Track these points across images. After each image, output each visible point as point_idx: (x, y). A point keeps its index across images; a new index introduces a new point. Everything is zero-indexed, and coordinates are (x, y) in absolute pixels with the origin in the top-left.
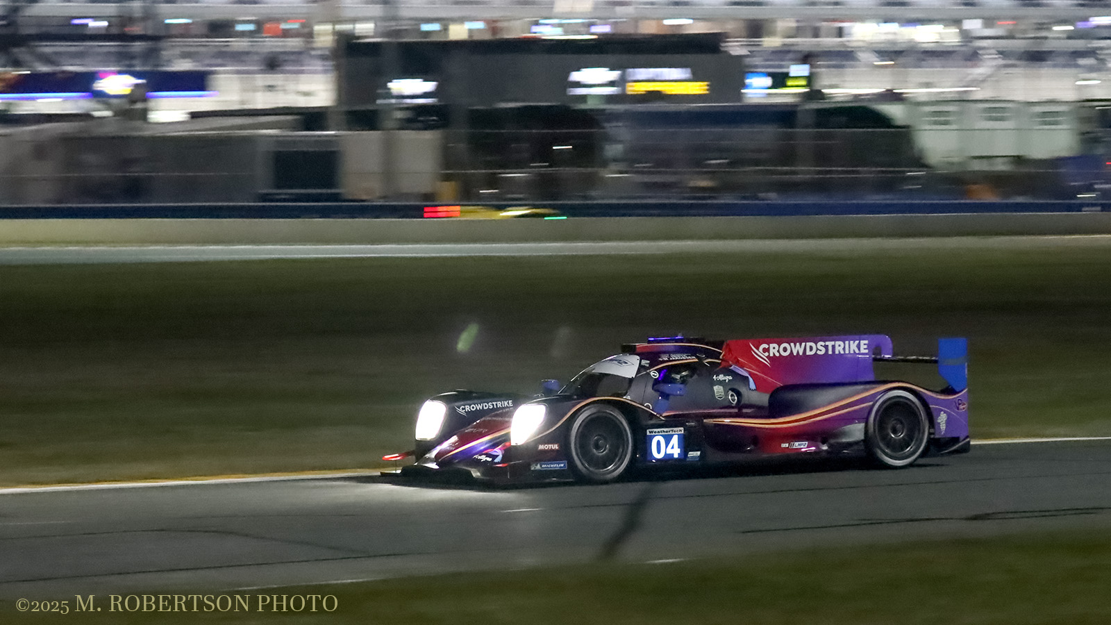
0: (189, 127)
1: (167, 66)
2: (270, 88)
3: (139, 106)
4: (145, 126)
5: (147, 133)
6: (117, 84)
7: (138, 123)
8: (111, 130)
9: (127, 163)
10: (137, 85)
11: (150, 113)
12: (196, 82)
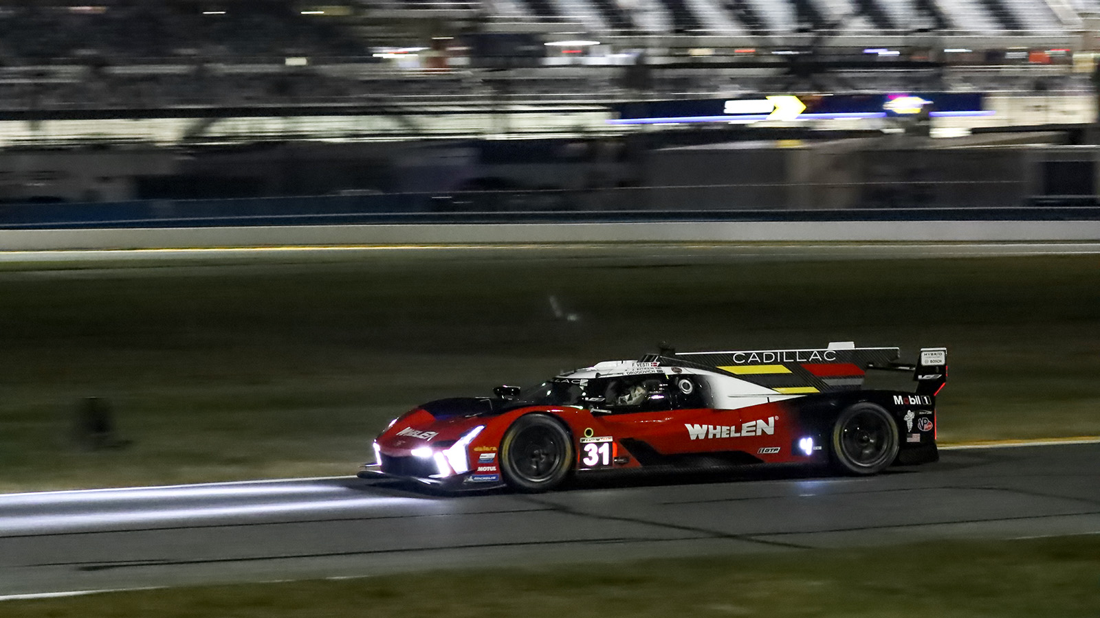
0: (968, 141)
1: (949, 89)
2: (1037, 108)
3: (923, 123)
4: (929, 141)
5: (931, 147)
6: (907, 105)
7: (922, 139)
8: (898, 145)
9: (913, 173)
10: (925, 105)
11: (931, 129)
12: (973, 103)
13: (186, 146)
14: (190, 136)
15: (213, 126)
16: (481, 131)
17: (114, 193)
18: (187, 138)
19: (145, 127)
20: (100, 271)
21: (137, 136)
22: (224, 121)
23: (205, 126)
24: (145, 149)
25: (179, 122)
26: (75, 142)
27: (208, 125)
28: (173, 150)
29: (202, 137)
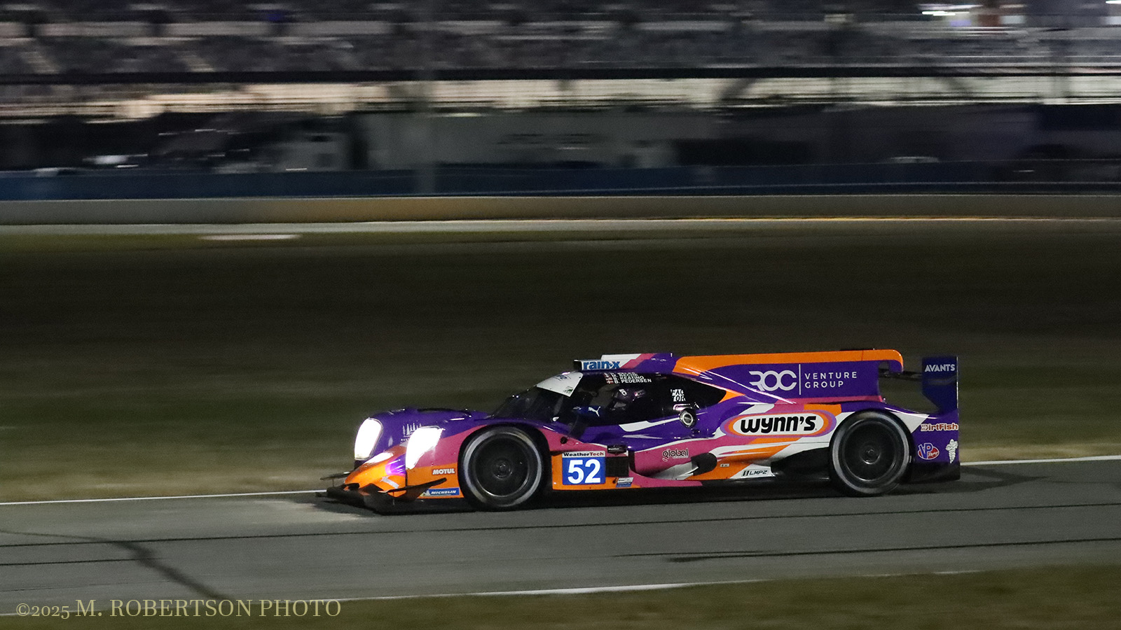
13: (725, 108)
14: (728, 98)
15: (751, 87)
16: (1039, 95)
17: (649, 158)
18: (726, 99)
19: (679, 88)
20: (642, 242)
21: (673, 98)
22: (765, 82)
23: (744, 87)
24: (680, 111)
25: (716, 83)
26: (604, 104)
27: (746, 85)
28: (712, 112)
29: (742, 99)
